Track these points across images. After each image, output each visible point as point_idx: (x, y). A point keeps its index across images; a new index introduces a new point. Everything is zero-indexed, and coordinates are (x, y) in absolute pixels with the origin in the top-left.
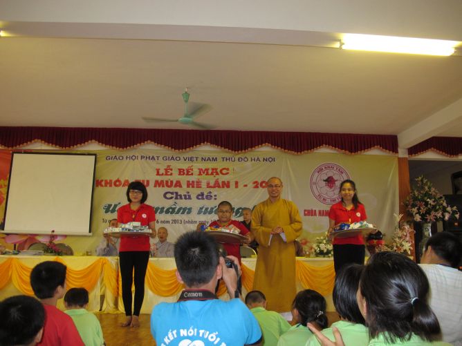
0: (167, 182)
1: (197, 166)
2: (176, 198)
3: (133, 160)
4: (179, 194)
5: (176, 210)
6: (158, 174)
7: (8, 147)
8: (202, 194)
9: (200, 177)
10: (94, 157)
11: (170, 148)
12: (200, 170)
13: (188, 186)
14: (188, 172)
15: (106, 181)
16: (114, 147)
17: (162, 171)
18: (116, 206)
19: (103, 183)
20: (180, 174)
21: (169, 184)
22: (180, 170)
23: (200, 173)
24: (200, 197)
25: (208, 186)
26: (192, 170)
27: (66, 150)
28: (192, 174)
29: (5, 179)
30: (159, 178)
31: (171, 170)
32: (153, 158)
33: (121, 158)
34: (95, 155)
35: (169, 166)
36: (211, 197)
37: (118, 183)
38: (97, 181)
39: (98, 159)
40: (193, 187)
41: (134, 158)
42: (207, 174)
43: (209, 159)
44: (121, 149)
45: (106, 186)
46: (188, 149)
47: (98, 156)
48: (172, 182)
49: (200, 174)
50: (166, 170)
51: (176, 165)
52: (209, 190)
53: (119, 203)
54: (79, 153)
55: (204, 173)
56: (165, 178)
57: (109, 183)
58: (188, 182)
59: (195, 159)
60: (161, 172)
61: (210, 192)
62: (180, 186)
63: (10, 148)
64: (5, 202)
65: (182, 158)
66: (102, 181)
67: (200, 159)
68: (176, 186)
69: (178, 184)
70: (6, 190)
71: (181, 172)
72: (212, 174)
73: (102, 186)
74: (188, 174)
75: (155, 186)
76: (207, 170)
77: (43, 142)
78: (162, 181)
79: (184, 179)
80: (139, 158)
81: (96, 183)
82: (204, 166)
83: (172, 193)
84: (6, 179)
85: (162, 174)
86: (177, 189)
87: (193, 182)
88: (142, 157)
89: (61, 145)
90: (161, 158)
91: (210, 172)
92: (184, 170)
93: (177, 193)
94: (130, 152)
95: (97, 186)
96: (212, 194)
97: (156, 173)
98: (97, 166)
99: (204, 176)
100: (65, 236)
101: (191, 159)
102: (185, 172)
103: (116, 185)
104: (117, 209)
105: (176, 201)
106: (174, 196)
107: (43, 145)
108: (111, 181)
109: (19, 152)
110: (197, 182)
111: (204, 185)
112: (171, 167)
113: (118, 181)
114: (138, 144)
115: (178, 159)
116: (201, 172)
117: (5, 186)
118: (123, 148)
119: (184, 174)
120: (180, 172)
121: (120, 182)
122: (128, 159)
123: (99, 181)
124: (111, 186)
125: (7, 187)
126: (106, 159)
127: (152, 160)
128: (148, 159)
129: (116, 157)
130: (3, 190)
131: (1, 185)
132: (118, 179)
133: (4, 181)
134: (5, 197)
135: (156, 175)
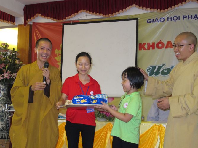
3: (175, 21)
7: (59, 20)
10: (136, 21)
15: (149, 44)
16: (155, 10)
18: (160, 68)
19: (146, 46)
29: (58, 49)
32: (196, 17)
33: (162, 20)
34: (137, 19)
37: (160, 45)
38: (140, 44)
39: (139, 24)
41: (175, 18)
44: (162, 10)
45: (149, 49)
47: (139, 21)
53: (163, 65)
54: (120, 19)
57: (152, 46)
63: (61, 21)
66: (145, 44)
70: (60, 58)
73: (145, 49)
77: (88, 11)
80: (181, 18)
81: (139, 46)
84: (60, 49)
88: (184, 17)
89: (105, 13)
94: (171, 12)
95: (140, 49)
98: (139, 30)
100: (113, 98)
103: (158, 47)
104: (160, 71)
107: (88, 14)
108: (153, 44)
109: (68, 23)
113: (160, 42)
114: (179, 4)
118: (164, 9)
121: (163, 44)
122: (170, 20)
123: (142, 44)
124: (153, 48)
125: (61, 55)
126: (148, 22)
127: (195, 19)
128: (190, 18)
129: (157, 19)
130: (58, 58)
131: (56, 54)
132: (161, 40)
133: (58, 51)
134: (60, 65)
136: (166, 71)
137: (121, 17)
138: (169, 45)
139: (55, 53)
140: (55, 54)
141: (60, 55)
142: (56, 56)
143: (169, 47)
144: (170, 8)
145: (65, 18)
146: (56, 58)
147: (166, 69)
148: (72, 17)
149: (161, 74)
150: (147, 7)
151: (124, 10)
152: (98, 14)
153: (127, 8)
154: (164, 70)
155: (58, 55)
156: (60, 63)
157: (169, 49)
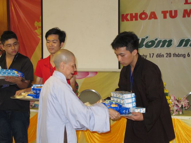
6: (186, 2)
15: (131, 15)
18: (143, 40)
19: (129, 17)
29: (38, 22)
30: (189, 7)
37: (143, 16)
38: (123, 15)
45: (132, 20)
53: (147, 37)
57: (135, 17)
60: (189, 0)
66: (127, 15)
73: (127, 20)
75: (184, 16)
81: (122, 18)
84: (40, 21)
95: (123, 21)
97: (184, 2)
100: (96, 73)
103: (141, 18)
104: (144, 44)
108: (136, 14)
113: (143, 13)
117: (39, 27)
121: (146, 15)
123: (125, 15)
124: (136, 19)
125: (41, 28)
130: (38, 31)
131: (36, 27)
132: (144, 11)
133: (38, 23)
134: (40, 38)
135: (185, 4)
136: (150, 44)
138: (153, 16)
142: (36, 29)
143: (153, 18)
146: (36, 31)
147: (150, 42)
149: (145, 47)
154: (148, 42)
156: (40, 36)
157: (153, 20)
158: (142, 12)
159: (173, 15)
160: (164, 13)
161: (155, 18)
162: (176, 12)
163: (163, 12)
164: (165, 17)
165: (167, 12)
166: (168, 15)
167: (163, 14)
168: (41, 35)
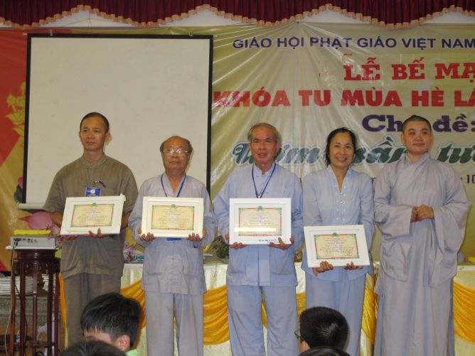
0: (369, 93)
1: (433, 58)
2: (391, 129)
3: (294, 47)
4: (395, 120)
5: (391, 154)
6: (348, 77)
7: (22, 24)
8: (446, 120)
9: (439, 82)
10: (208, 41)
11: (375, 20)
12: (440, 67)
13: (415, 104)
14: (413, 71)
16: (254, 21)
17: (358, 70)
19: (230, 99)
20: (396, 77)
21: (373, 99)
22: (395, 67)
23: (439, 72)
24: (441, 127)
25: (459, 102)
26: (422, 67)
27: (149, 27)
28: (422, 76)
29: (17, 94)
30: (353, 86)
31: (377, 67)
32: (336, 43)
33: (266, 43)
34: (210, 37)
35: (371, 60)
36: (465, 125)
37: (261, 98)
38: (217, 94)
40: (425, 104)
41: (294, 42)
42: (455, 76)
43: (458, 43)
44: (269, 23)
45: (237, 105)
46: (413, 22)
48: (379, 94)
49: (439, 76)
50: (366, 67)
51: (387, 57)
52: (460, 110)
54: (173, 33)
55: (447, 73)
56: (364, 86)
57: (242, 99)
58: (415, 93)
59: (428, 43)
60: (354, 73)
61: (463, 117)
62: (398, 103)
63: (26, 26)
64: (21, 140)
65: (399, 41)
66: (227, 94)
67: (438, 43)
68: (388, 103)
69: (393, 99)
70: (23, 118)
71: (399, 72)
72: (465, 75)
73: (227, 104)
74: (412, 77)
75: (343, 103)
76: (454, 66)
77: (96, 10)
78: (358, 94)
79: (405, 88)
80: (307, 41)
81: (215, 99)
82: (448, 57)
83: (381, 118)
84: (20, 95)
85: (358, 78)
86: (391, 110)
87: (425, 93)
88: (313, 41)
89: (138, 18)
90: (353, 43)
91: (461, 70)
92: (404, 67)
93: (391, 118)
94: (286, 29)
96: (465, 120)
97: (344, 74)
99: (448, 79)
101: (419, 43)
102: (408, 71)
105: (391, 134)
106: (386, 123)
107: (94, 16)
109: (43, 33)
110: (434, 93)
111: (449, 99)
112: (376, 62)
113: (262, 92)
114: (306, 13)
115: (391, 43)
116: (441, 70)
117: (19, 108)
118: (273, 21)
119: (405, 76)
120: (396, 72)
121: (268, 97)
122: (282, 45)
123: (222, 93)
124: (247, 104)
125: (24, 110)
126: (234, 45)
127: (335, 46)
128: (325, 45)
129: (254, 40)
130: (17, 118)
131: (11, 107)
132: (263, 88)
133: (14, 99)
134: (22, 133)
135: (346, 79)
137: (174, 29)
138: (281, 99)
139: (7, 104)
140: (9, 106)
141: (21, 108)
142: (10, 111)
143: (281, 103)
144: (285, 20)
145: (38, 22)
146: (10, 116)
148: (54, 21)
150: (235, 13)
151: (183, 14)
152: (120, 17)
153: (191, 12)
155: (15, 110)
156: (20, 128)
157: (281, 106)
158: (258, 89)
159: (322, 99)
160: (305, 95)
161: (286, 103)
162: (327, 94)
163: (302, 93)
164: (305, 103)
165: (309, 92)
166: (311, 98)
167: (301, 97)
168: (23, 127)
